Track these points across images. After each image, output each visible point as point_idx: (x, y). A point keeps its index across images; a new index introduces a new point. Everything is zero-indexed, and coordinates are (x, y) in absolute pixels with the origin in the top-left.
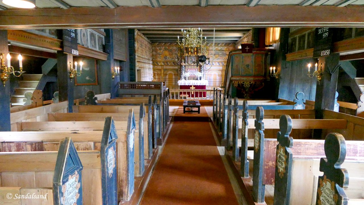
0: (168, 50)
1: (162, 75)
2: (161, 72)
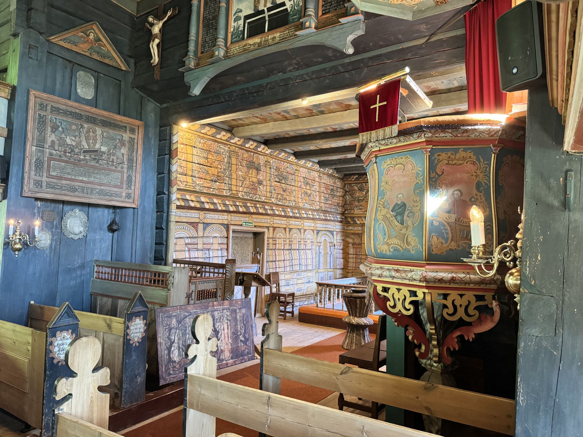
2: (361, 241)
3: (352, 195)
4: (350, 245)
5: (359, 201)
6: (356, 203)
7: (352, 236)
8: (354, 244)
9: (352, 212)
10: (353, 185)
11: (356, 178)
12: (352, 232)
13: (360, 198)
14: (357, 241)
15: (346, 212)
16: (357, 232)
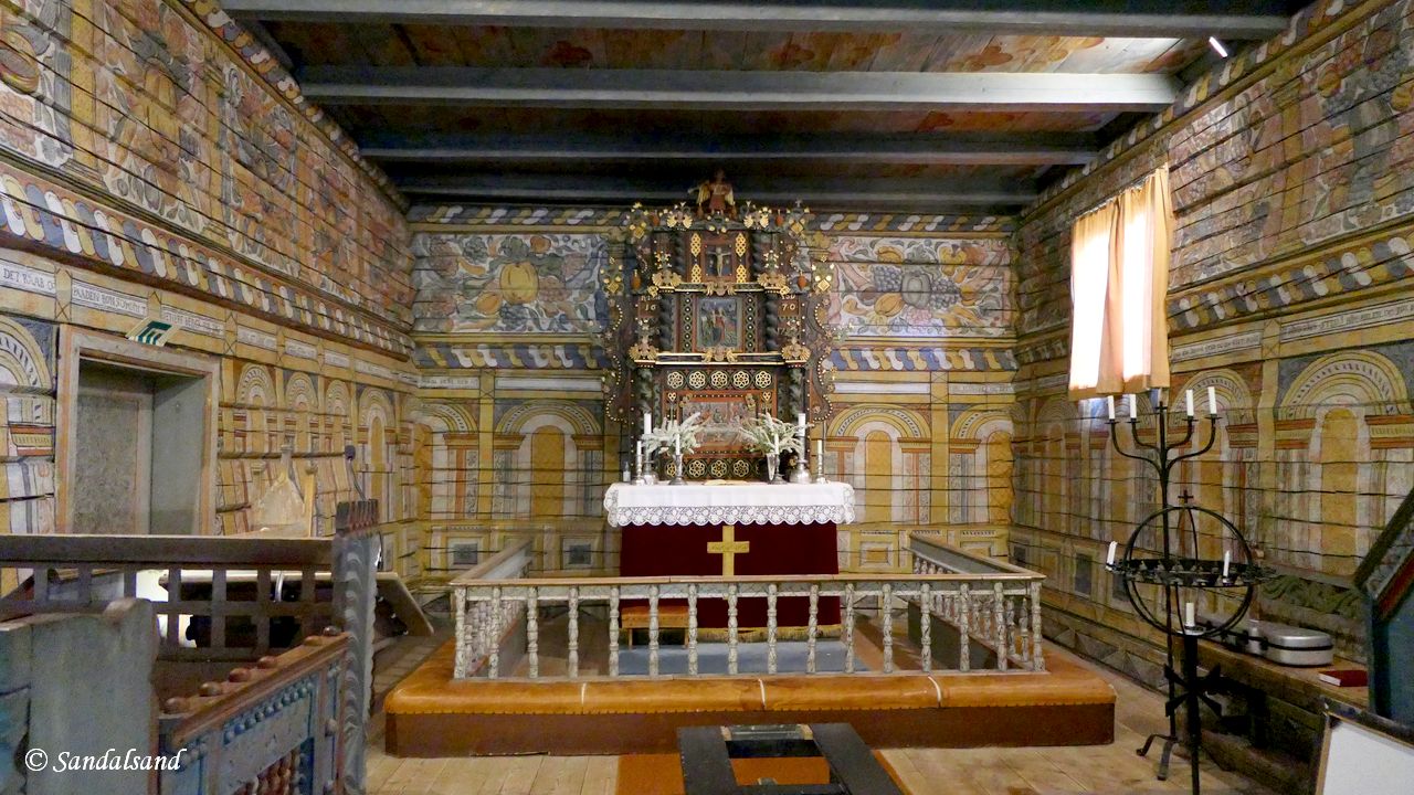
0: (530, 256)
1: (486, 441)
2: (477, 422)
3: (441, 270)
4: (438, 439)
5: (466, 290)
6: (459, 300)
7: (445, 409)
8: (449, 436)
9: (443, 326)
10: (444, 237)
11: (455, 216)
12: (445, 394)
13: (470, 283)
14: (462, 425)
15: (421, 328)
16: (460, 395)
